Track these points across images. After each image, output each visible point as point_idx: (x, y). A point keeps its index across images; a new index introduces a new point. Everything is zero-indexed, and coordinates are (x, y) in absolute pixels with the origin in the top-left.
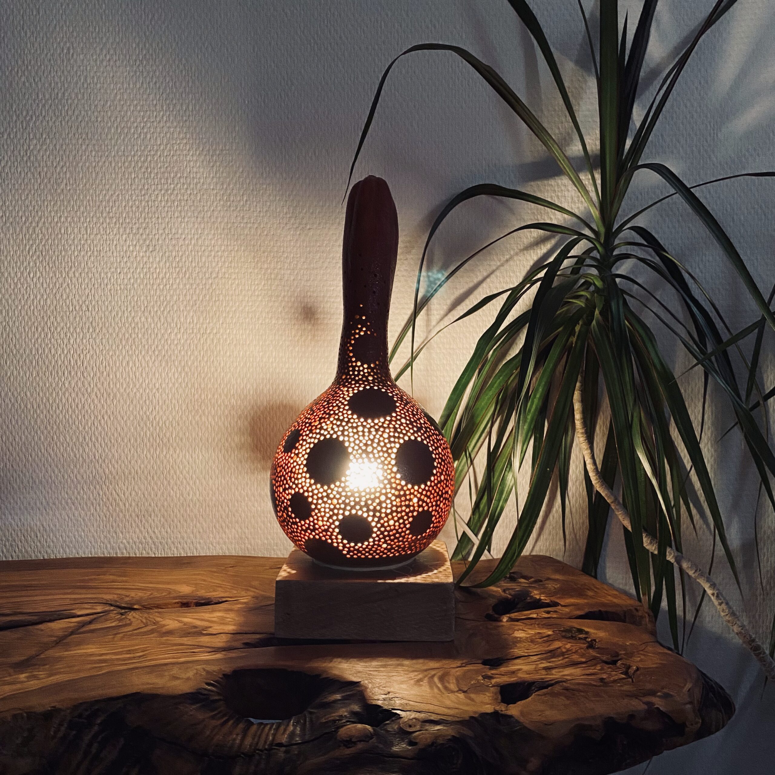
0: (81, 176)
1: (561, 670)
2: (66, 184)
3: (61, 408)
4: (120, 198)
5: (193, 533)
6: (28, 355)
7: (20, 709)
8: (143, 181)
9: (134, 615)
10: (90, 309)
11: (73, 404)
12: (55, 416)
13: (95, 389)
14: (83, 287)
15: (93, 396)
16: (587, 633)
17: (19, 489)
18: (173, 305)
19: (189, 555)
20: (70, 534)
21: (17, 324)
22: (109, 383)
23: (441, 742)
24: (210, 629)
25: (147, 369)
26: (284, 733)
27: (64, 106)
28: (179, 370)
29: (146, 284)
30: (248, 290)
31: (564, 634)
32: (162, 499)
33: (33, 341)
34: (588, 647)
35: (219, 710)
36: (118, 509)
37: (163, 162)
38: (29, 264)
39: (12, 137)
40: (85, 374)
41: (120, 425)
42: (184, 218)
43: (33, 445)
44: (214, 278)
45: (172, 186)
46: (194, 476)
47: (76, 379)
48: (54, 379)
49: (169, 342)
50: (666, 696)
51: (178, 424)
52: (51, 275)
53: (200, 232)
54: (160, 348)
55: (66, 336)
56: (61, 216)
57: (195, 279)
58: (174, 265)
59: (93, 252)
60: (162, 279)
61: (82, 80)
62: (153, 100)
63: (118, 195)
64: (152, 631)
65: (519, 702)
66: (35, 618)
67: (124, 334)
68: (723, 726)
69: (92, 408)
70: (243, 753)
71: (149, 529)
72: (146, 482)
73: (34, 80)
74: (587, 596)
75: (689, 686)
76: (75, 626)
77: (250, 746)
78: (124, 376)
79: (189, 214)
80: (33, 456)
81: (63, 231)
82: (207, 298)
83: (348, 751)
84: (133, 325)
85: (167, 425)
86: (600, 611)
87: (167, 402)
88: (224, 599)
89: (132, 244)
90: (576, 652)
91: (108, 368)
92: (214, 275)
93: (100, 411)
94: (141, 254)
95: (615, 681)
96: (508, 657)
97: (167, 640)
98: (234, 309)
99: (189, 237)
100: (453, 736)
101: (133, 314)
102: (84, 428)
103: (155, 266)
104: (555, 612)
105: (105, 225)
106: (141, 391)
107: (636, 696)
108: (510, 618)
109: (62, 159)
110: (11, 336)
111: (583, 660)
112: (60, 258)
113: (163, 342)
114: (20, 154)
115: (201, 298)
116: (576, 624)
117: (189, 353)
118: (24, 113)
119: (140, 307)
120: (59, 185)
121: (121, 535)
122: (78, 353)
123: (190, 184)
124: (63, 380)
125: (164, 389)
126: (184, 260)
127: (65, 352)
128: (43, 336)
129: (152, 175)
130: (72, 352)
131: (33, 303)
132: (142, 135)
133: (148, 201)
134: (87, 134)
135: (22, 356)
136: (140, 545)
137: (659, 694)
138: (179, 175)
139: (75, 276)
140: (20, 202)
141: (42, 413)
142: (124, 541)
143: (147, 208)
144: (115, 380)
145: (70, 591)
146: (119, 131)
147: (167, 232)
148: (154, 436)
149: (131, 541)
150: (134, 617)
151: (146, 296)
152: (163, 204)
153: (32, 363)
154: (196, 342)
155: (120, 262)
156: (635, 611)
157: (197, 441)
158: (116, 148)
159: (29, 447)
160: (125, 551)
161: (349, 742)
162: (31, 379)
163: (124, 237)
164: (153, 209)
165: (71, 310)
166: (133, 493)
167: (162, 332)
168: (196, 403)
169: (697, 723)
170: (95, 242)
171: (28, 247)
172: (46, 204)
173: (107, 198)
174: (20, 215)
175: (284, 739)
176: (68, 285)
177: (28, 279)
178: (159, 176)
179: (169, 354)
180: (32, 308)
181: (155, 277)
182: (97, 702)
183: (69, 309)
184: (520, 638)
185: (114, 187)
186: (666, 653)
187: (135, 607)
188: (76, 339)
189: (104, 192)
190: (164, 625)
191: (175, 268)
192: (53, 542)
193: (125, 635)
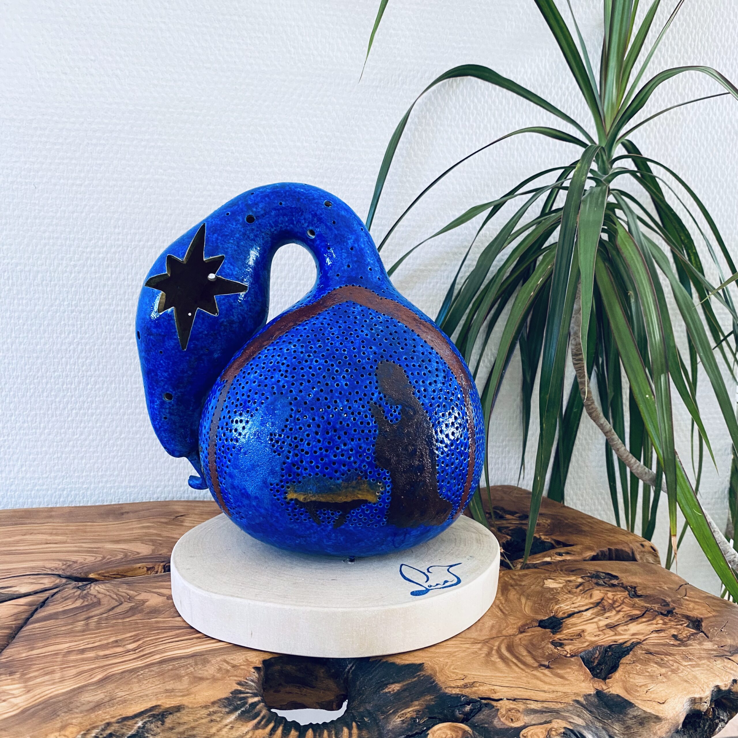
1: (625, 627)
9: (97, 588)
16: (616, 577)
34: (631, 596)
65: (614, 676)
74: (585, 531)
76: (25, 611)
90: (623, 603)
95: (689, 638)
96: (560, 615)
104: (567, 553)
108: (523, 563)
111: (638, 612)
150: (99, 593)
184: (556, 589)
187: (91, 576)
193: (100, 619)
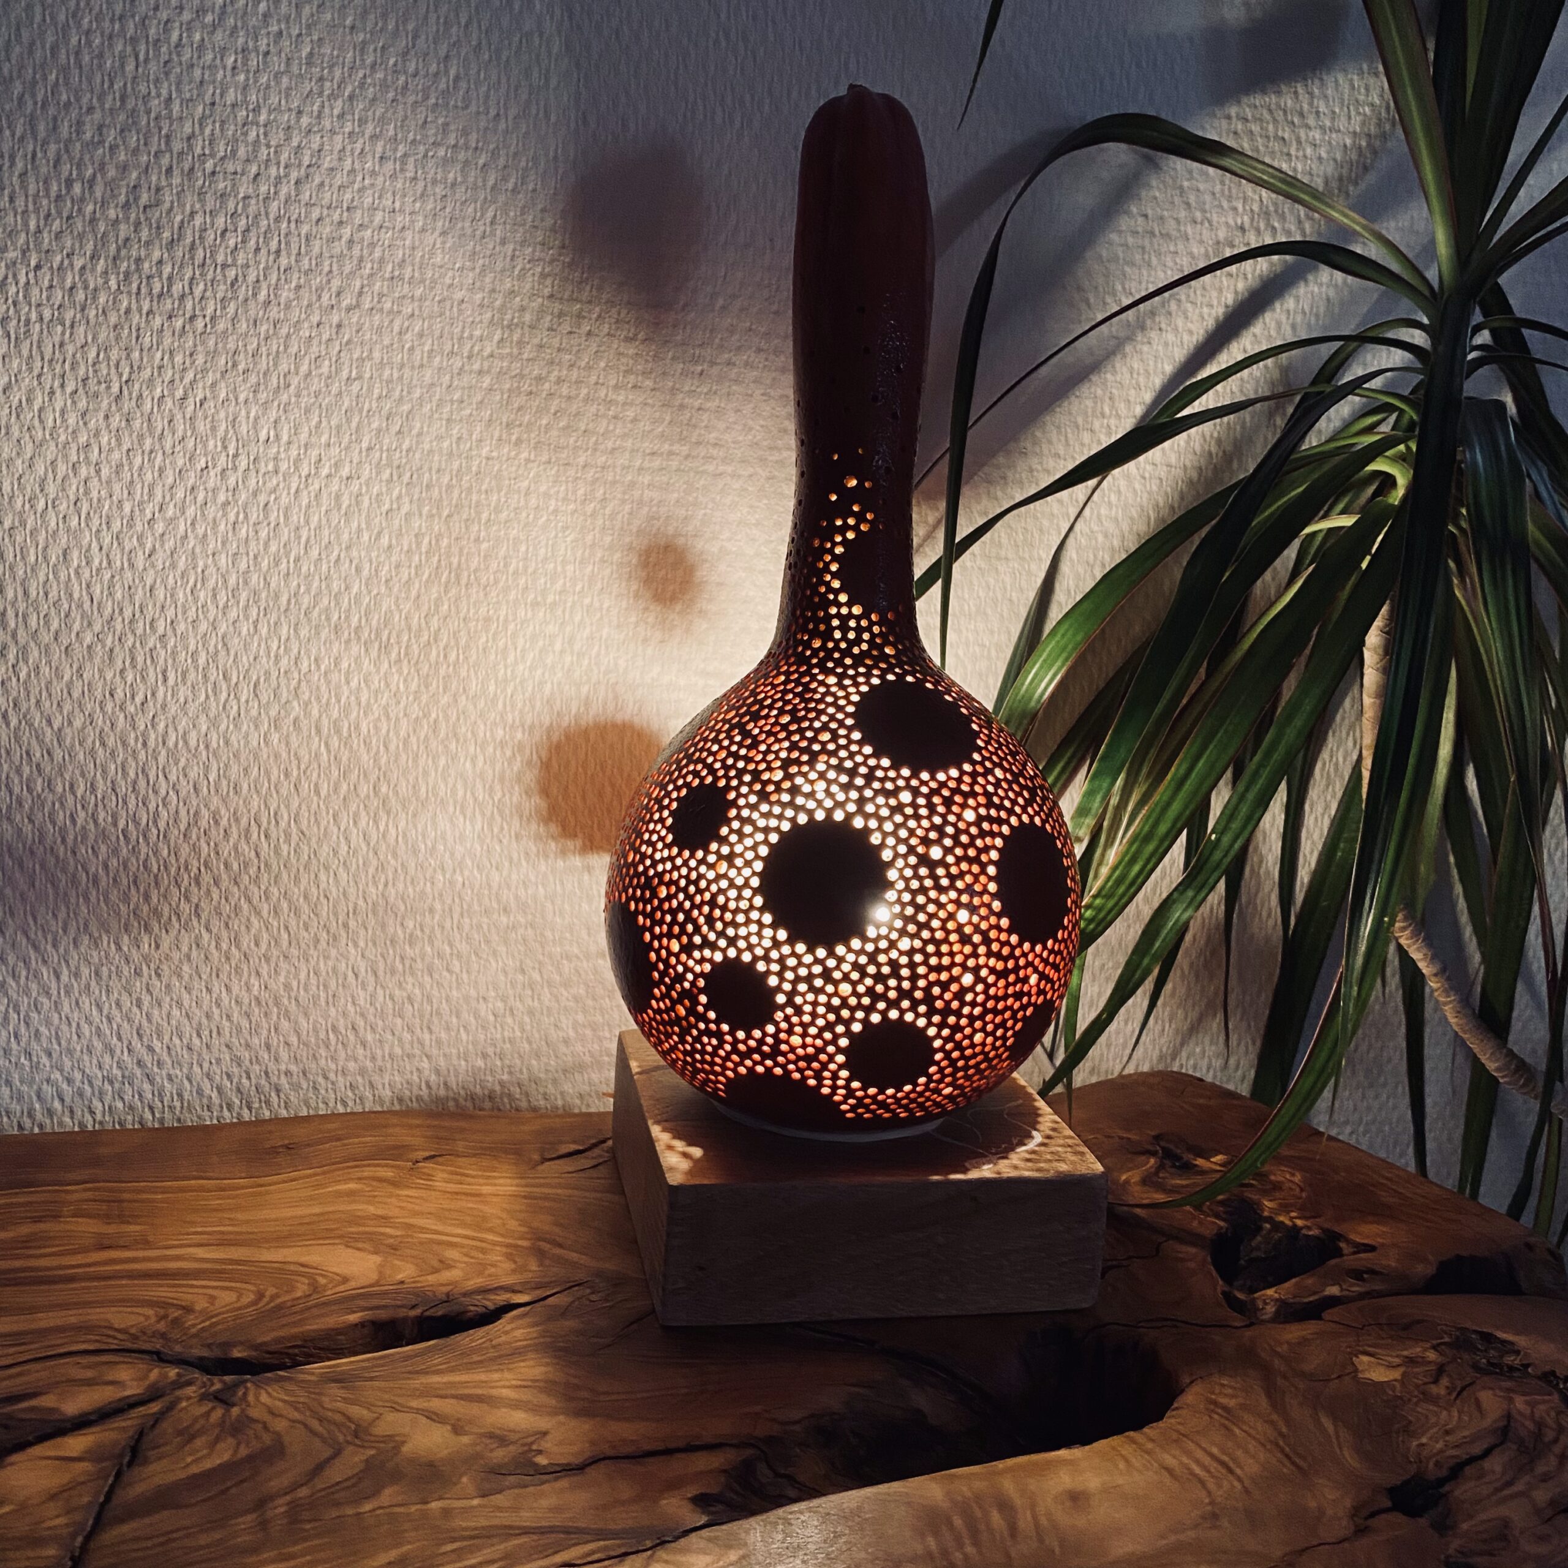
4: (38, 18)
5: (268, 1047)
18: (214, 385)
25: (128, 574)
28: (232, 581)
29: (128, 311)
31: (1467, 1358)
32: (176, 955)
41: (41, 742)
42: (257, 110)
44: (349, 309)
46: (274, 890)
49: (201, 497)
51: (227, 743)
53: (306, 161)
54: (170, 513)
57: (288, 306)
58: (220, 259)
60: (182, 297)
64: (375, 1475)
72: (123, 908)
78: (53, 595)
79: (274, 100)
82: (325, 369)
84: (83, 438)
85: (193, 743)
87: (192, 676)
89: (81, 177)
92: (347, 300)
94: (112, 213)
98: (406, 408)
99: (273, 171)
101: (82, 404)
103: (157, 254)
106: (109, 642)
113: (180, 494)
115: (304, 368)
117: (263, 534)
119: (108, 383)
125: (184, 637)
126: (252, 243)
133: (134, 41)
136: (107, 1087)
143: (132, 62)
144: (22, 606)
147: (198, 151)
148: (152, 775)
151: (128, 350)
154: (284, 500)
155: (39, 231)
163: (52, 149)
164: (153, 67)
167: (180, 463)
168: (283, 681)
179: (200, 531)
181: (156, 290)
190: (396, 1442)
191: (224, 266)
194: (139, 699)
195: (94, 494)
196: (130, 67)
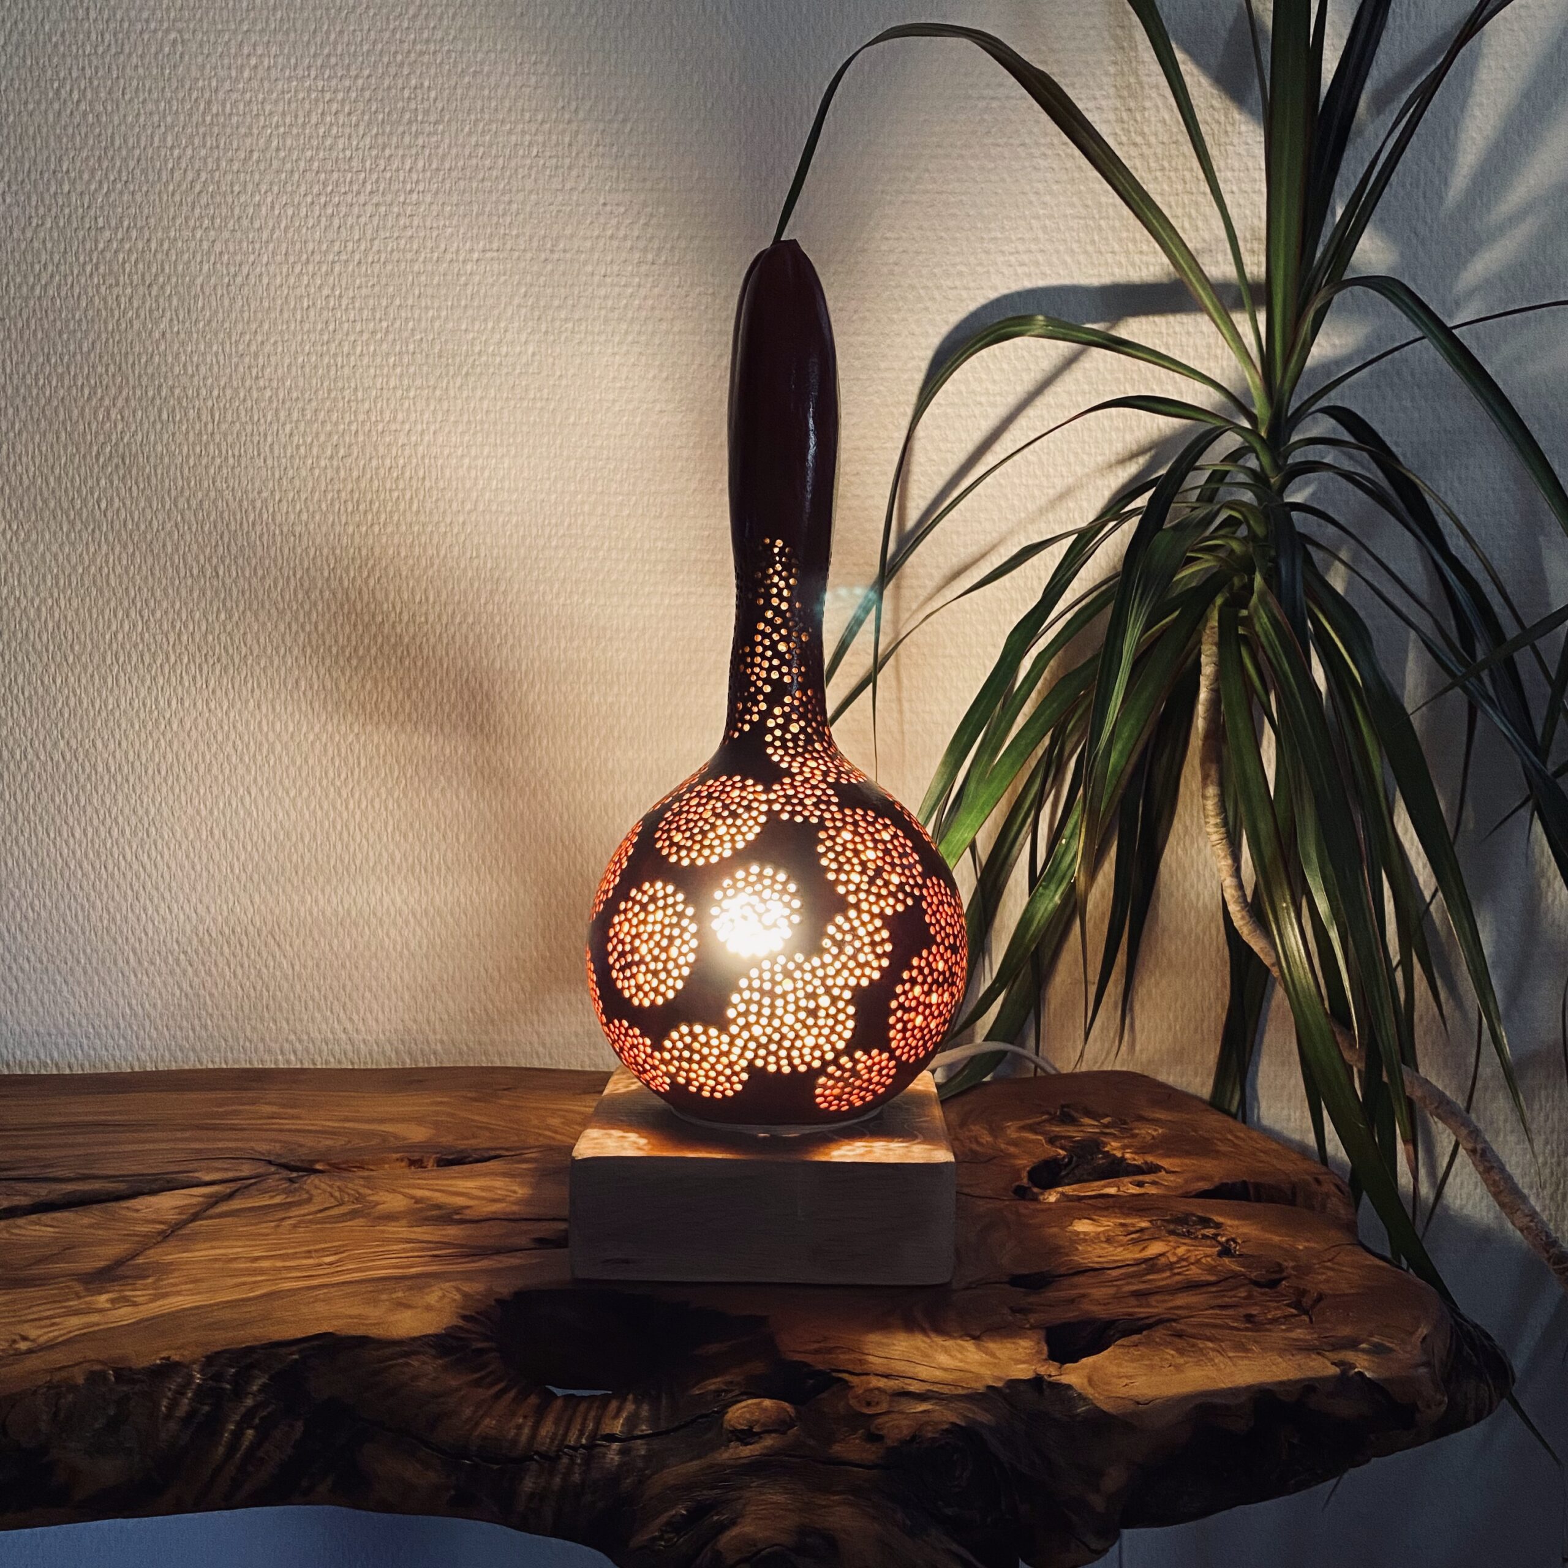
0: (200, 304)
1: (1168, 1297)
2: (171, 320)
3: (163, 773)
4: (280, 349)
5: (428, 1022)
6: (98, 666)
7: (99, 1361)
8: (325, 313)
9: (317, 1182)
10: (221, 573)
11: (188, 763)
12: (152, 787)
13: (233, 736)
14: (206, 529)
15: (229, 749)
16: (1218, 1226)
17: (84, 933)
18: (386, 567)
19: (421, 1065)
20: (185, 1023)
21: (75, 604)
22: (260, 723)
23: (930, 1435)
24: (468, 1211)
25: (336, 695)
26: (616, 1416)
27: (166, 161)
28: (400, 696)
29: (333, 524)
30: (537, 535)
31: (1172, 1227)
32: (367, 954)
33: (108, 637)
34: (1220, 1254)
35: (490, 1369)
36: (278, 973)
37: (366, 275)
38: (98, 481)
39: (61, 224)
40: (212, 705)
41: (283, 807)
42: (408, 390)
43: (109, 845)
44: (469, 513)
45: (384, 324)
46: (431, 909)
47: (194, 714)
48: (151, 712)
49: (380, 641)
50: (1378, 1350)
51: (399, 806)
52: (142, 504)
54: (361, 653)
55: (173, 627)
56: (160, 386)
57: (431, 513)
58: (388, 486)
59: (226, 458)
60: (366, 512)
61: (202, 107)
62: (344, 150)
63: (276, 342)
64: (353, 1214)
65: (1084, 1360)
66: (122, 1186)
67: (289, 624)
68: (1490, 1412)
69: (227, 771)
70: (537, 1453)
71: (342, 1014)
72: (334, 921)
73: (105, 108)
74: (1218, 1152)
75: (1423, 1331)
76: (199, 1204)
77: (552, 1440)
79: (418, 382)
80: (110, 867)
81: (165, 416)
83: (746, 1451)
84: (307, 607)
85: (377, 806)
86: (1244, 1183)
87: (376, 761)
88: (493, 1153)
89: (305, 442)
91: (257, 692)
92: (468, 506)
93: (243, 777)
94: (323, 463)
95: (1274, 1321)
96: (1063, 1270)
97: (383, 1232)
99: (419, 427)
100: (953, 1424)
101: (306, 585)
102: (211, 812)
103: (349, 487)
104: (1154, 1183)
105: (249, 403)
107: (1317, 1350)
108: (1063, 1194)
109: (163, 270)
110: (63, 628)
111: (1212, 1278)
112: (159, 472)
113: (366, 641)
114: (77, 259)
116: (1198, 1208)
117: (419, 664)
118: (86, 176)
119: (321, 569)
120: (157, 323)
121: (284, 1024)
122: (198, 661)
123: (420, 320)
124: (168, 716)
126: (407, 474)
127: (172, 660)
128: (126, 628)
129: (344, 302)
130: (186, 660)
131: (107, 562)
132: (323, 219)
133: (335, 355)
134: (213, 218)
135: (85, 668)
136: (324, 1046)
137: (1364, 1346)
138: (397, 302)
139: (189, 507)
140: (79, 357)
141: (127, 781)
142: (292, 1037)
143: (333, 368)
144: (271, 718)
145: (187, 1134)
146: (277, 212)
147: (373, 419)
148: (352, 828)
149: (305, 1037)
150: (316, 1187)
151: (333, 549)
152: (366, 361)
153: (105, 682)
155: (281, 478)
156: (1315, 1186)
157: (436, 839)
158: (271, 247)
159: (102, 850)
160: (293, 1058)
161: (745, 1436)
162: (104, 714)
163: (288, 427)
164: (346, 370)
165: (182, 574)
166: (310, 942)
167: (366, 620)
169: (1440, 1404)
170: (230, 439)
171: (95, 448)
172: (131, 361)
173: (253, 348)
174: (79, 383)
175: (617, 1427)
176: (176, 525)
177: (97, 513)
178: (357, 305)
179: (380, 663)
180: (105, 570)
181: (350, 509)
182: (250, 1350)
183: (178, 573)
184: (1086, 1234)
185: (266, 327)
186: (1379, 1267)
187: (318, 1167)
188: (193, 634)
189: (247, 337)
190: (377, 1204)
191: (391, 490)
192: (150, 1038)
193: (300, 1222)
194: (343, 776)
195: (314, 643)
196: (333, 372)
